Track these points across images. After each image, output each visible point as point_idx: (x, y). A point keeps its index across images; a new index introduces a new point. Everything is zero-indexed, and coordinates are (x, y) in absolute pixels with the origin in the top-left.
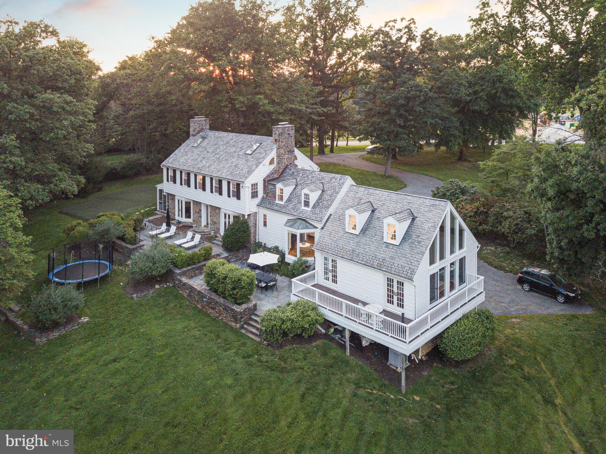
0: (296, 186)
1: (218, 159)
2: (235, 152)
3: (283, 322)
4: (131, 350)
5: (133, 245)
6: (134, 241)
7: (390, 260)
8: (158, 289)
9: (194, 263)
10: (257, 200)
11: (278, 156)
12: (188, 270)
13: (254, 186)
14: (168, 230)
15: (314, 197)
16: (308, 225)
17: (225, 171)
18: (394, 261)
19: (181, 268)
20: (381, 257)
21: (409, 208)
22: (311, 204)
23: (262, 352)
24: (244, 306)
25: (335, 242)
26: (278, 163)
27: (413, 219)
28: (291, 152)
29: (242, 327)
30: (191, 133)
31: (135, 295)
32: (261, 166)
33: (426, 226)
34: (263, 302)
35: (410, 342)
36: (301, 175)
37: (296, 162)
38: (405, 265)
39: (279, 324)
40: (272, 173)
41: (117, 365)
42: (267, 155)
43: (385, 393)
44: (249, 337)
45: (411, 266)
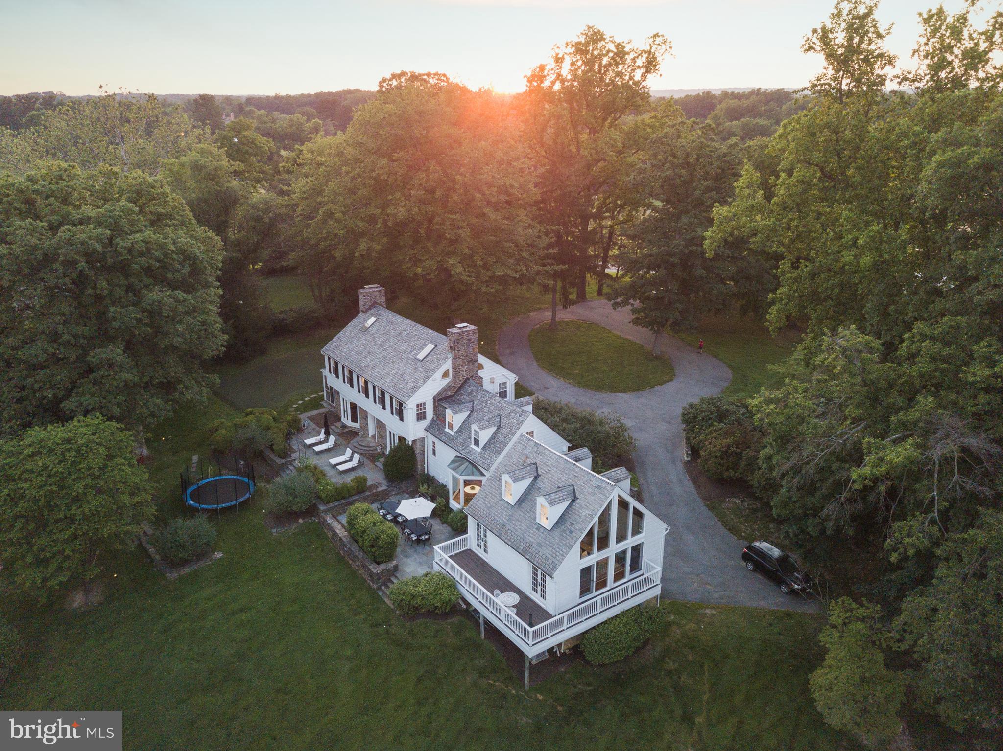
0: (472, 412)
1: (385, 358)
2: (405, 352)
5: (282, 458)
6: (285, 454)
7: (537, 547)
8: (301, 524)
9: (344, 498)
10: (425, 423)
11: (455, 368)
12: (335, 507)
13: (421, 406)
14: (326, 440)
15: (485, 436)
16: (475, 470)
18: (540, 550)
19: (328, 503)
20: (528, 541)
21: (573, 483)
22: (482, 444)
23: (393, 622)
24: (383, 566)
25: (488, 508)
26: (454, 376)
27: (574, 501)
28: (473, 361)
29: (380, 588)
30: (361, 307)
31: (274, 531)
32: (430, 381)
33: (584, 513)
34: (409, 561)
35: (533, 645)
36: (479, 397)
37: (481, 373)
38: (550, 557)
40: (444, 390)
42: (439, 366)
44: (384, 602)
45: (554, 560)
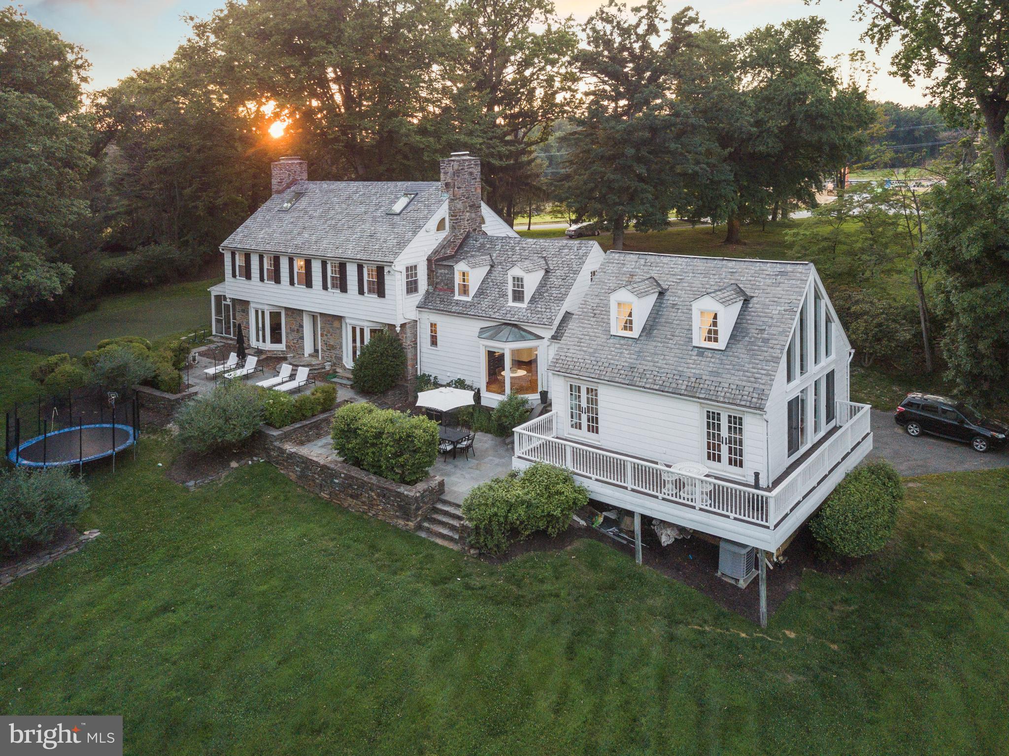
0: (492, 266)
1: (334, 227)
2: (366, 213)
3: (511, 507)
4: (197, 585)
5: (176, 393)
6: (177, 386)
7: (712, 378)
8: (236, 469)
9: (304, 417)
10: (418, 297)
11: (453, 214)
12: (295, 430)
13: (411, 270)
14: (240, 365)
15: (532, 282)
16: (524, 333)
17: (350, 246)
18: (719, 379)
19: (280, 427)
20: (691, 375)
21: (733, 282)
22: (527, 297)
23: (469, 570)
24: (421, 486)
25: (591, 354)
26: (453, 228)
27: (746, 301)
28: (476, 208)
29: (419, 527)
30: (275, 187)
31: (192, 483)
32: (422, 233)
33: (775, 311)
34: (454, 479)
35: (776, 526)
36: (498, 247)
37: (484, 228)
38: (744, 383)
39: (501, 513)
40: (442, 247)
41: (172, 618)
42: (431, 212)
43: (728, 630)
44: (437, 544)
45: (756, 386)
